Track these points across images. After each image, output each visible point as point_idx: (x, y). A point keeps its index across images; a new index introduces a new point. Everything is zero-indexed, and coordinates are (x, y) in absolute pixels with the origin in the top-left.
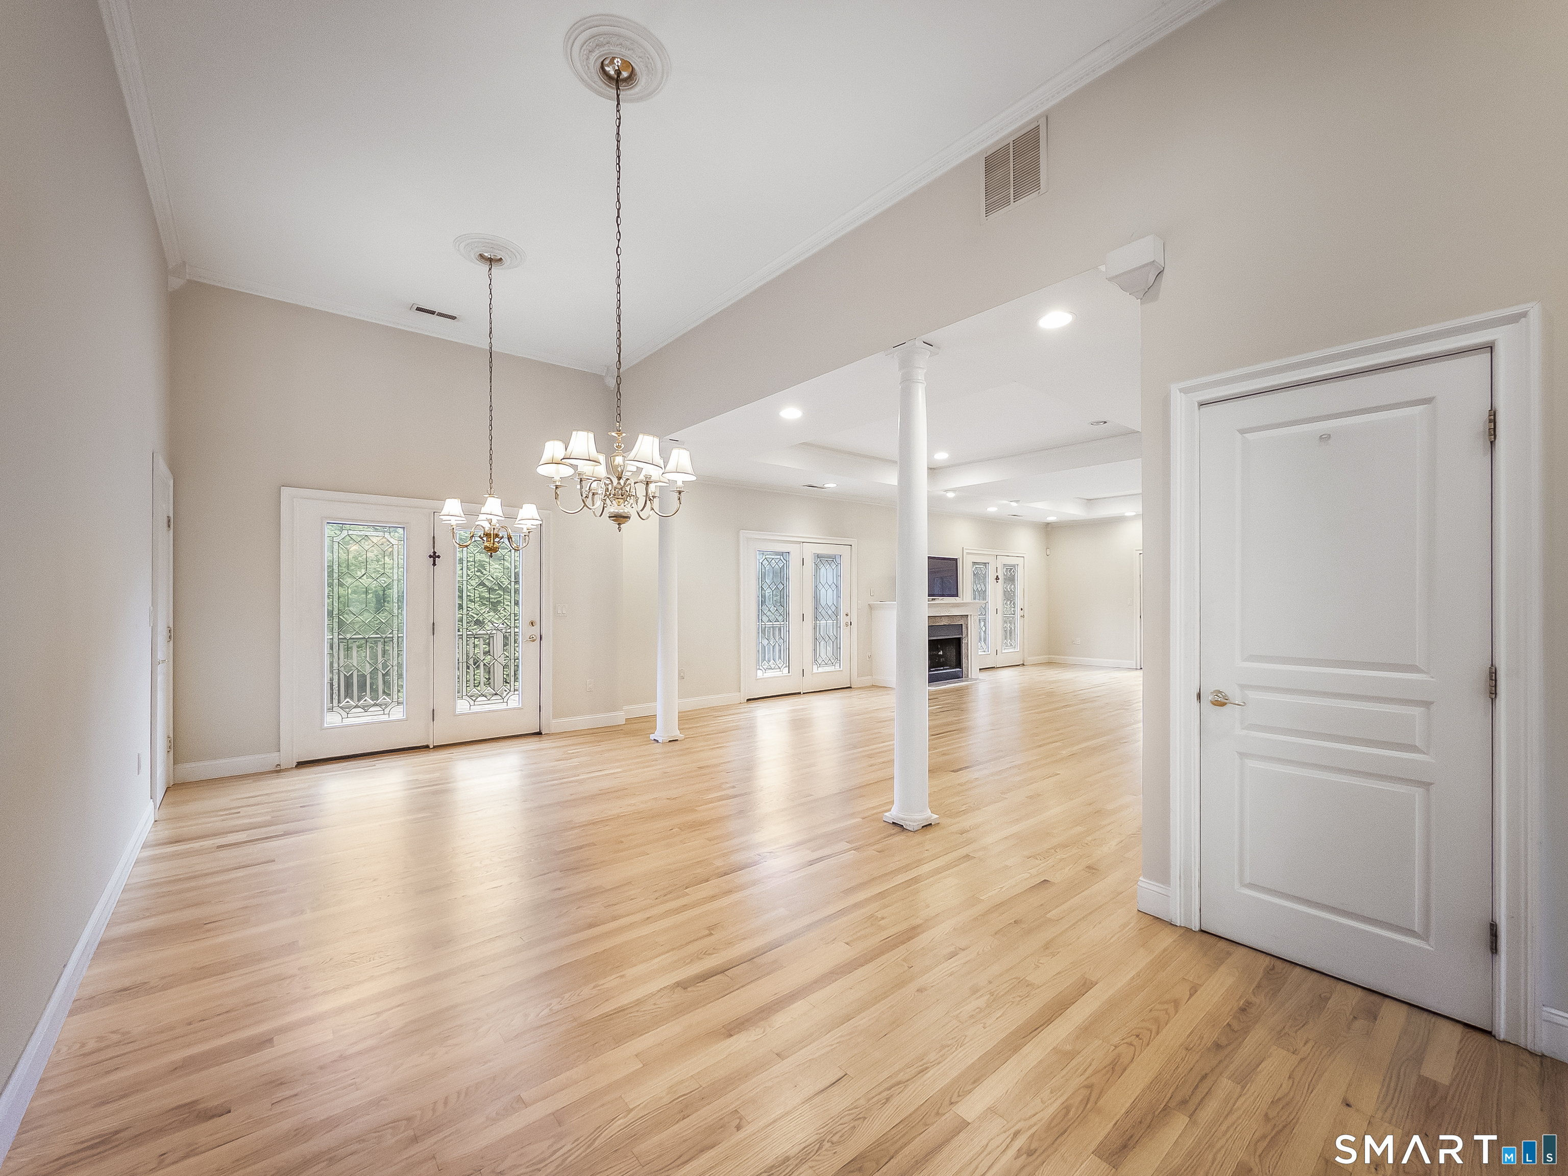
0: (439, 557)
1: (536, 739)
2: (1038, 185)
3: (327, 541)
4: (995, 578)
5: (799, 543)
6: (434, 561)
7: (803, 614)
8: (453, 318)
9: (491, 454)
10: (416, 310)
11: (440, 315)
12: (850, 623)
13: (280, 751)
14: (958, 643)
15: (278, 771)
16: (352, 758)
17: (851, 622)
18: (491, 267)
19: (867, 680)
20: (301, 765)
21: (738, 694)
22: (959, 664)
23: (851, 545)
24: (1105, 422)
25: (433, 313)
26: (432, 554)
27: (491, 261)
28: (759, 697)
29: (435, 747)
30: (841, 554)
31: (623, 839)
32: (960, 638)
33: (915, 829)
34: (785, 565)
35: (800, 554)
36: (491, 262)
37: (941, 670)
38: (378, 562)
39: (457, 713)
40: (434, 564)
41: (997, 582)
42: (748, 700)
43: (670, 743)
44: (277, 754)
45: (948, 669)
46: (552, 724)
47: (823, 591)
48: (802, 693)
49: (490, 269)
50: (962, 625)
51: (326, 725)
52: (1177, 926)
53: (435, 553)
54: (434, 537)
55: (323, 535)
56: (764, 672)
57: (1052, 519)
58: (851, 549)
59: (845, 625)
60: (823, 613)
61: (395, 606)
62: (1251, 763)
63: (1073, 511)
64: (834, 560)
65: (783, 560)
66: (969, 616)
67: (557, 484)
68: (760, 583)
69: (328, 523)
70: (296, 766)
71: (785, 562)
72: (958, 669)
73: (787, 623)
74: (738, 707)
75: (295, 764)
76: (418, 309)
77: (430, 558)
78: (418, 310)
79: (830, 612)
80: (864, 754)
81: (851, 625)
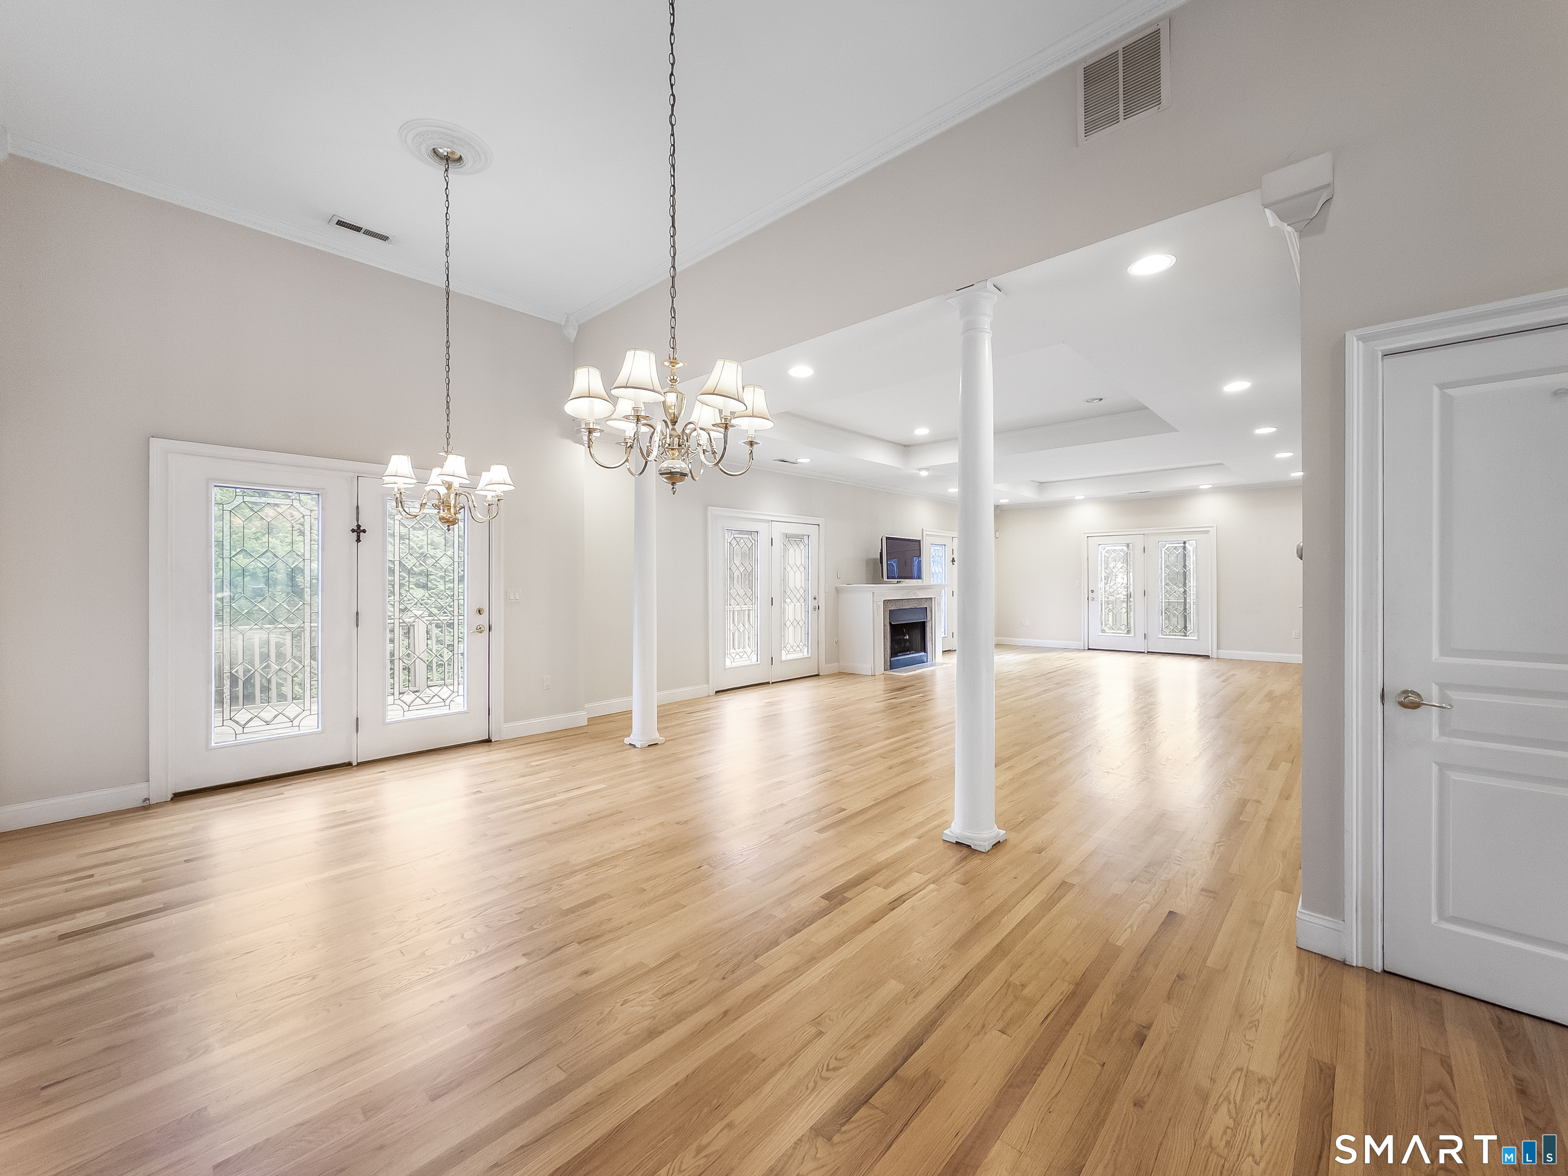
0: (364, 531)
1: (484, 748)
2: (1158, 100)
3: (215, 510)
4: (952, 560)
5: (768, 521)
6: (359, 537)
7: (772, 598)
8: (384, 238)
9: (447, 402)
10: (337, 224)
11: (369, 233)
12: (817, 608)
13: (148, 781)
14: (923, 626)
15: (147, 808)
16: (249, 783)
17: (819, 606)
18: (448, 167)
19: (834, 667)
20: (179, 797)
21: (706, 686)
22: (924, 649)
23: (819, 525)
24: (1101, 399)
25: (358, 229)
26: (356, 528)
27: (449, 160)
28: (727, 688)
29: (359, 764)
30: (808, 534)
31: (644, 886)
32: (925, 621)
33: (987, 850)
34: (754, 544)
35: (769, 532)
36: (447, 161)
37: (908, 654)
38: (257, 540)
39: (387, 721)
40: (358, 540)
41: (953, 564)
42: (717, 692)
43: (651, 748)
44: (145, 785)
45: (914, 653)
46: (503, 729)
47: (791, 573)
48: (771, 683)
49: (446, 170)
50: (926, 608)
51: (213, 744)
52: (1353, 966)
53: (359, 526)
54: (358, 507)
55: (208, 501)
56: (733, 661)
57: (1004, 501)
58: (819, 528)
59: (812, 609)
60: (792, 596)
61: (307, 592)
62: (1455, 776)
63: (1027, 494)
64: (802, 540)
65: (752, 540)
66: (933, 599)
67: (591, 427)
68: (729, 565)
69: (215, 486)
70: (171, 799)
71: (753, 542)
72: (923, 653)
73: (756, 606)
74: (709, 701)
75: (170, 796)
76: (340, 223)
77: (353, 532)
78: (339, 225)
79: (798, 596)
80: (875, 753)
81: (819, 609)
